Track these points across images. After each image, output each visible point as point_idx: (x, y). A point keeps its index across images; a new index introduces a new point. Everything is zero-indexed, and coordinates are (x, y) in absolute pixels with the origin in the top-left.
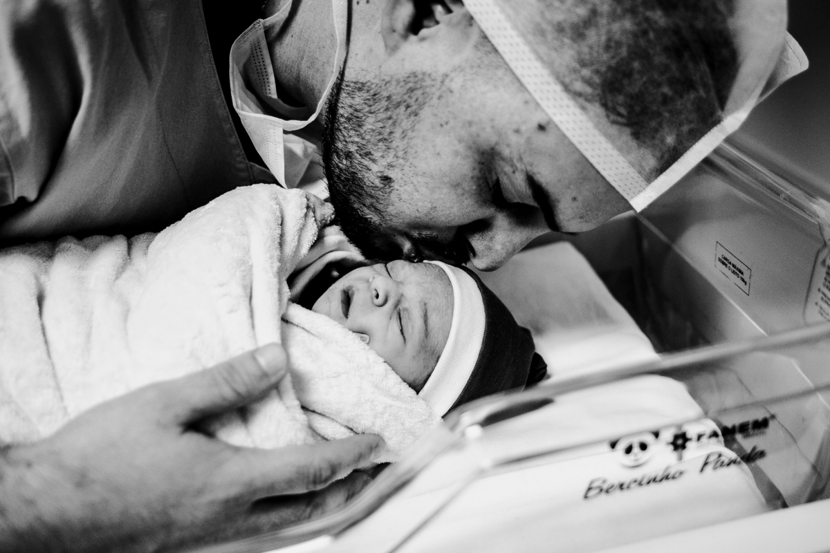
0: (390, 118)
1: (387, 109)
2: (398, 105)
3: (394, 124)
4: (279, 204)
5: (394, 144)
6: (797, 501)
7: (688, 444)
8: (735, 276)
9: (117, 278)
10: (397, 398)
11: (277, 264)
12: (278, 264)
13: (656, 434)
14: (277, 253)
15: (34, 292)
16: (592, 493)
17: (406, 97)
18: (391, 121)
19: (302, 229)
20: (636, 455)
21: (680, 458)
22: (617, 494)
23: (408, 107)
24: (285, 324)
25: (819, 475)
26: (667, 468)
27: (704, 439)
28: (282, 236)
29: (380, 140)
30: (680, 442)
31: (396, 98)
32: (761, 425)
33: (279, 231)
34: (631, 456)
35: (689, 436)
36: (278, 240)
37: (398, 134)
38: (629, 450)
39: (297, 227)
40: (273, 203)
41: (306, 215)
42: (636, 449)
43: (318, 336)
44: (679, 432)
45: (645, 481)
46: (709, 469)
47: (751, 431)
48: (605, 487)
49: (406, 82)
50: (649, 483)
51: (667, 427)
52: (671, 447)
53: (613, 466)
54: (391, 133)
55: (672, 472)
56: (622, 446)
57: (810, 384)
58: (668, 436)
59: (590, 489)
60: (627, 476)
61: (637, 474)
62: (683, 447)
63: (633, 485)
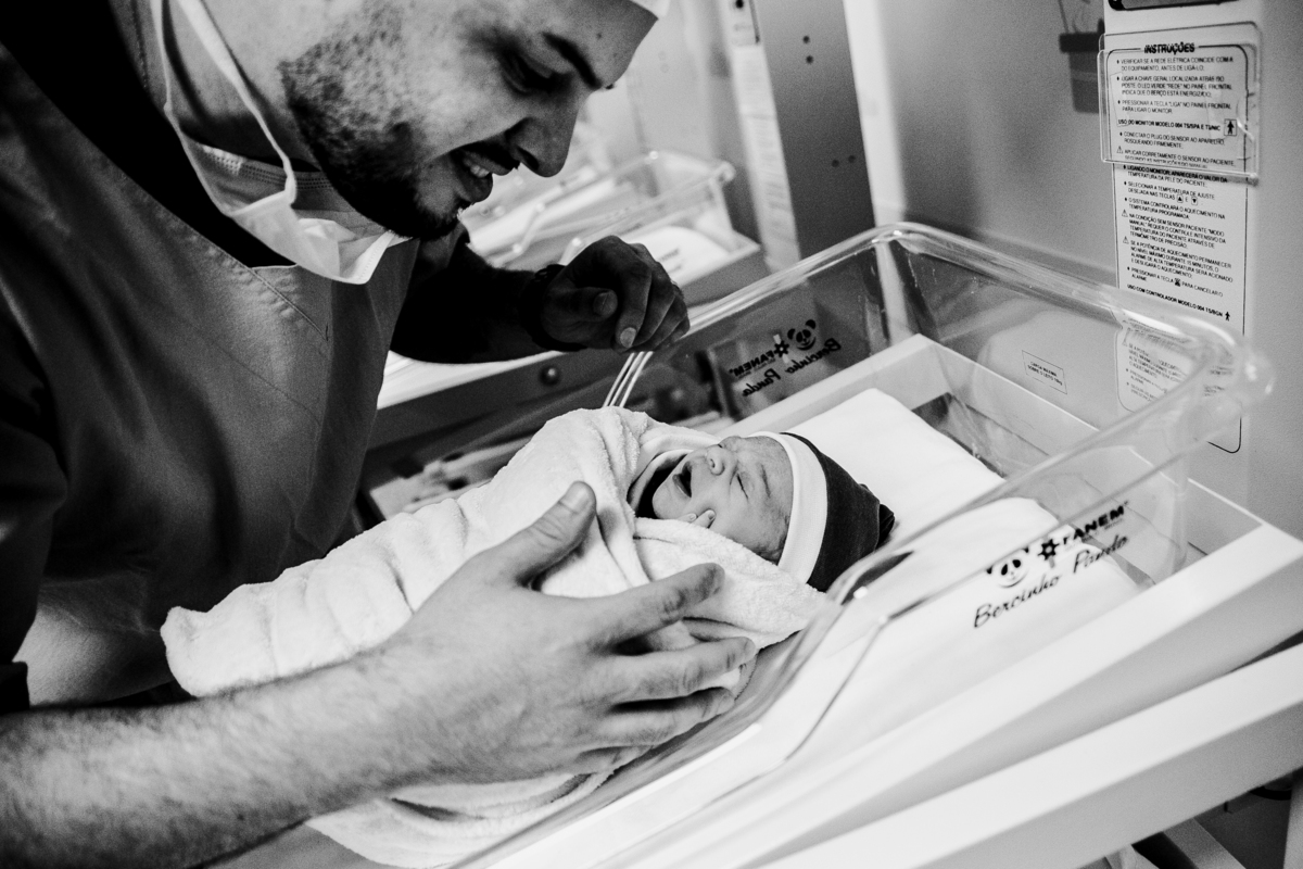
0: (369, 60)
1: (360, 53)
2: (371, 41)
3: (377, 63)
4: (596, 428)
5: (389, 83)
6: (1163, 576)
7: (1057, 550)
8: (1048, 379)
9: (464, 544)
10: (763, 578)
11: (614, 489)
12: (616, 488)
13: (1027, 550)
14: (611, 477)
15: (393, 579)
16: (980, 621)
17: (375, 27)
18: (372, 63)
19: (625, 446)
20: (1012, 573)
21: (1053, 565)
22: (1003, 614)
23: (383, 36)
24: (637, 541)
25: (1178, 546)
26: (1044, 577)
27: (1070, 541)
28: (610, 459)
29: (370, 91)
30: (1049, 549)
31: (364, 34)
32: (1117, 513)
33: (606, 456)
34: (1008, 575)
35: (1055, 542)
36: (608, 465)
37: (387, 71)
38: (1004, 571)
39: (621, 447)
40: (590, 429)
41: (624, 431)
42: (1011, 567)
43: (675, 543)
44: (1047, 541)
45: (1027, 595)
46: (1080, 566)
47: (1110, 522)
48: (991, 611)
49: (366, 11)
50: (1030, 596)
51: (1035, 541)
52: (1043, 557)
53: (994, 590)
54: (379, 75)
55: (1048, 579)
56: (997, 570)
57: (1150, 465)
58: (1037, 548)
59: (978, 617)
60: (1008, 596)
61: (1017, 591)
62: (1053, 553)
63: (1017, 602)
